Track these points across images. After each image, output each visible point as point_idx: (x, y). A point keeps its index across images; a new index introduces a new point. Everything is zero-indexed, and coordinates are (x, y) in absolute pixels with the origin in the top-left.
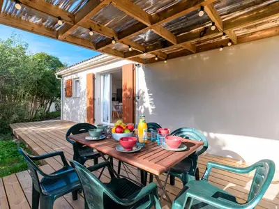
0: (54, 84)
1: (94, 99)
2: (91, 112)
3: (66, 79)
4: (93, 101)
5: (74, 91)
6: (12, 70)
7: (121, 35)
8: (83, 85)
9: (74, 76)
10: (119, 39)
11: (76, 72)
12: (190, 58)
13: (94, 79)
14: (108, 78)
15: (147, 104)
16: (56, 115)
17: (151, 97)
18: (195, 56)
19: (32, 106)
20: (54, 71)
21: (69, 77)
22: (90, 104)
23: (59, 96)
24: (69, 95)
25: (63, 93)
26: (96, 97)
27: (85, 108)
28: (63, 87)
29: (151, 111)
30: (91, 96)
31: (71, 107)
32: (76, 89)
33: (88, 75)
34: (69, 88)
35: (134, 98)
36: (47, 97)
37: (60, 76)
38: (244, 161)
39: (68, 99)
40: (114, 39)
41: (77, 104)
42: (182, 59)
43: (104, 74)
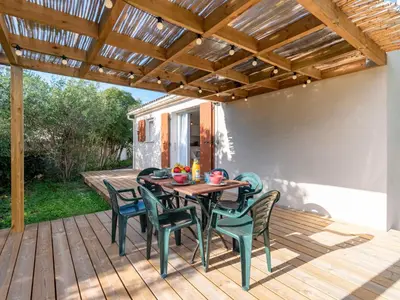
0: (125, 125)
1: (169, 144)
2: (166, 158)
3: (138, 120)
4: (167, 145)
5: (147, 134)
6: (85, 113)
7: (189, 79)
8: (158, 128)
9: (148, 116)
10: (187, 82)
11: (150, 111)
12: (273, 95)
13: (169, 119)
14: (186, 119)
15: (226, 149)
16: (127, 164)
17: (231, 141)
18: (278, 93)
19: (101, 152)
20: (126, 109)
21: (142, 118)
22: (165, 148)
23: (131, 140)
24: (142, 139)
25: (135, 136)
26: (172, 142)
27: (160, 154)
28: (136, 129)
29: (230, 157)
30: (166, 139)
31: (144, 153)
32: (150, 131)
33: (163, 115)
34: (142, 130)
35: (212, 142)
36: (118, 142)
37: (132, 116)
38: (330, 217)
39: (141, 144)
40: (182, 84)
41: (151, 150)
42: (264, 96)
43: (180, 113)
